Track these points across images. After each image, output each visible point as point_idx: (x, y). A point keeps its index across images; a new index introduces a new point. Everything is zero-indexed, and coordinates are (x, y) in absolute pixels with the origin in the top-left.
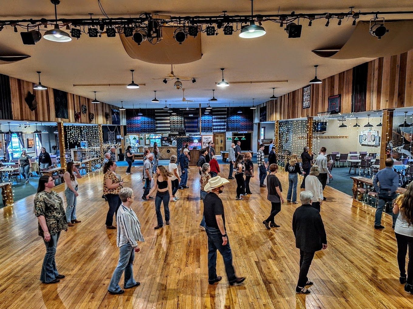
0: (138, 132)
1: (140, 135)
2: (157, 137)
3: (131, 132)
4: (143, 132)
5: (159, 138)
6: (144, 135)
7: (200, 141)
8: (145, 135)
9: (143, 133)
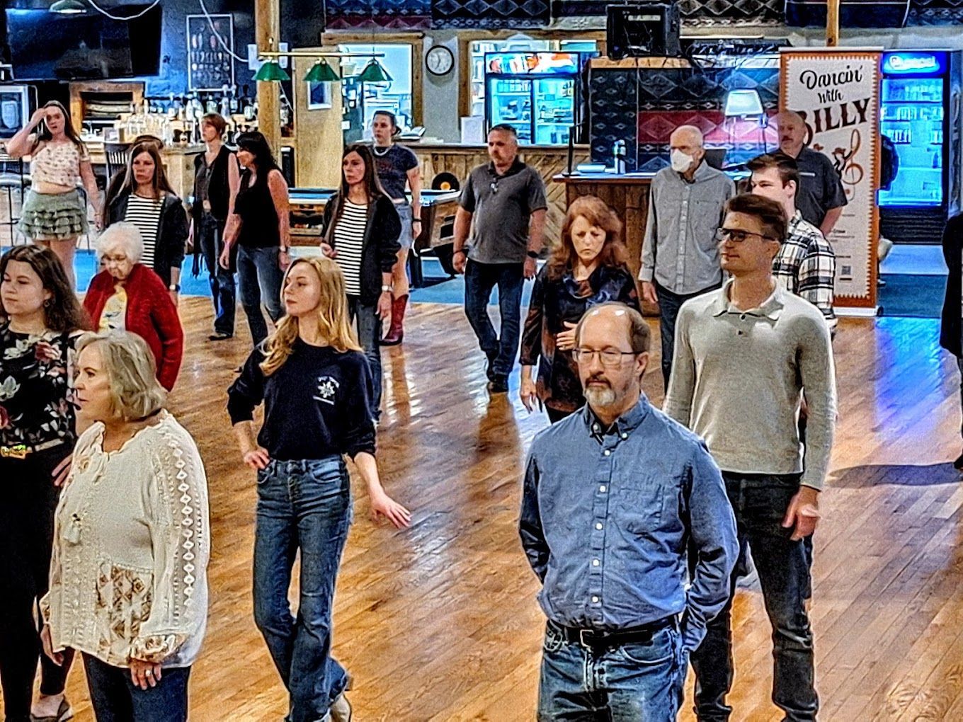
0: (411, 21)
1: (428, 42)
2: (547, 63)
3: (354, 21)
4: (448, 19)
5: (561, 74)
6: (453, 43)
7: (772, 97)
8: (465, 45)
9: (447, 30)
